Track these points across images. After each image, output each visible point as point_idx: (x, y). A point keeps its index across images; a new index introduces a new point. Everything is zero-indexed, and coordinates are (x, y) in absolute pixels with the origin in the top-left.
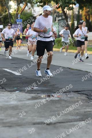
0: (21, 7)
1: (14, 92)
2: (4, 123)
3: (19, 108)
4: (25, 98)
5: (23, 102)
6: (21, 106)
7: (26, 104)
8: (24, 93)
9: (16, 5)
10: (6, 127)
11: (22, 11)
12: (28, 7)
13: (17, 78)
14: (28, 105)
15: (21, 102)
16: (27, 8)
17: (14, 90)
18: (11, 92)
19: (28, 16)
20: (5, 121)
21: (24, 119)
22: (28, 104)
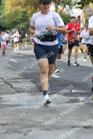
0: (59, 9)
1: (52, 95)
2: (42, 126)
3: (58, 111)
4: (63, 101)
5: (62, 105)
6: (60, 109)
7: (65, 107)
8: (62, 96)
9: (54, 6)
10: (44, 130)
11: (60, 13)
12: (66, 8)
13: (56, 81)
14: (66, 108)
15: (60, 105)
16: (65, 10)
17: (52, 93)
18: (49, 95)
19: (66, 18)
20: (43, 124)
21: (62, 122)
22: (67, 106)
